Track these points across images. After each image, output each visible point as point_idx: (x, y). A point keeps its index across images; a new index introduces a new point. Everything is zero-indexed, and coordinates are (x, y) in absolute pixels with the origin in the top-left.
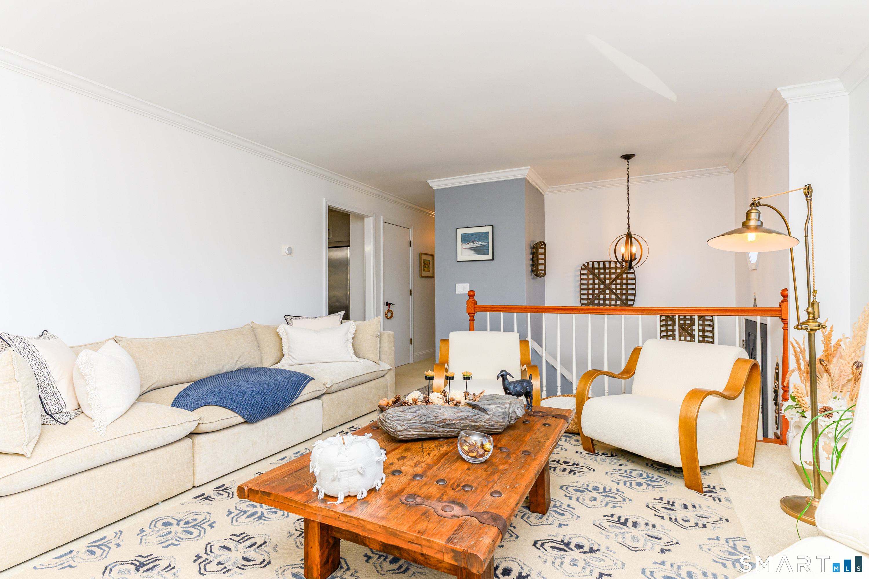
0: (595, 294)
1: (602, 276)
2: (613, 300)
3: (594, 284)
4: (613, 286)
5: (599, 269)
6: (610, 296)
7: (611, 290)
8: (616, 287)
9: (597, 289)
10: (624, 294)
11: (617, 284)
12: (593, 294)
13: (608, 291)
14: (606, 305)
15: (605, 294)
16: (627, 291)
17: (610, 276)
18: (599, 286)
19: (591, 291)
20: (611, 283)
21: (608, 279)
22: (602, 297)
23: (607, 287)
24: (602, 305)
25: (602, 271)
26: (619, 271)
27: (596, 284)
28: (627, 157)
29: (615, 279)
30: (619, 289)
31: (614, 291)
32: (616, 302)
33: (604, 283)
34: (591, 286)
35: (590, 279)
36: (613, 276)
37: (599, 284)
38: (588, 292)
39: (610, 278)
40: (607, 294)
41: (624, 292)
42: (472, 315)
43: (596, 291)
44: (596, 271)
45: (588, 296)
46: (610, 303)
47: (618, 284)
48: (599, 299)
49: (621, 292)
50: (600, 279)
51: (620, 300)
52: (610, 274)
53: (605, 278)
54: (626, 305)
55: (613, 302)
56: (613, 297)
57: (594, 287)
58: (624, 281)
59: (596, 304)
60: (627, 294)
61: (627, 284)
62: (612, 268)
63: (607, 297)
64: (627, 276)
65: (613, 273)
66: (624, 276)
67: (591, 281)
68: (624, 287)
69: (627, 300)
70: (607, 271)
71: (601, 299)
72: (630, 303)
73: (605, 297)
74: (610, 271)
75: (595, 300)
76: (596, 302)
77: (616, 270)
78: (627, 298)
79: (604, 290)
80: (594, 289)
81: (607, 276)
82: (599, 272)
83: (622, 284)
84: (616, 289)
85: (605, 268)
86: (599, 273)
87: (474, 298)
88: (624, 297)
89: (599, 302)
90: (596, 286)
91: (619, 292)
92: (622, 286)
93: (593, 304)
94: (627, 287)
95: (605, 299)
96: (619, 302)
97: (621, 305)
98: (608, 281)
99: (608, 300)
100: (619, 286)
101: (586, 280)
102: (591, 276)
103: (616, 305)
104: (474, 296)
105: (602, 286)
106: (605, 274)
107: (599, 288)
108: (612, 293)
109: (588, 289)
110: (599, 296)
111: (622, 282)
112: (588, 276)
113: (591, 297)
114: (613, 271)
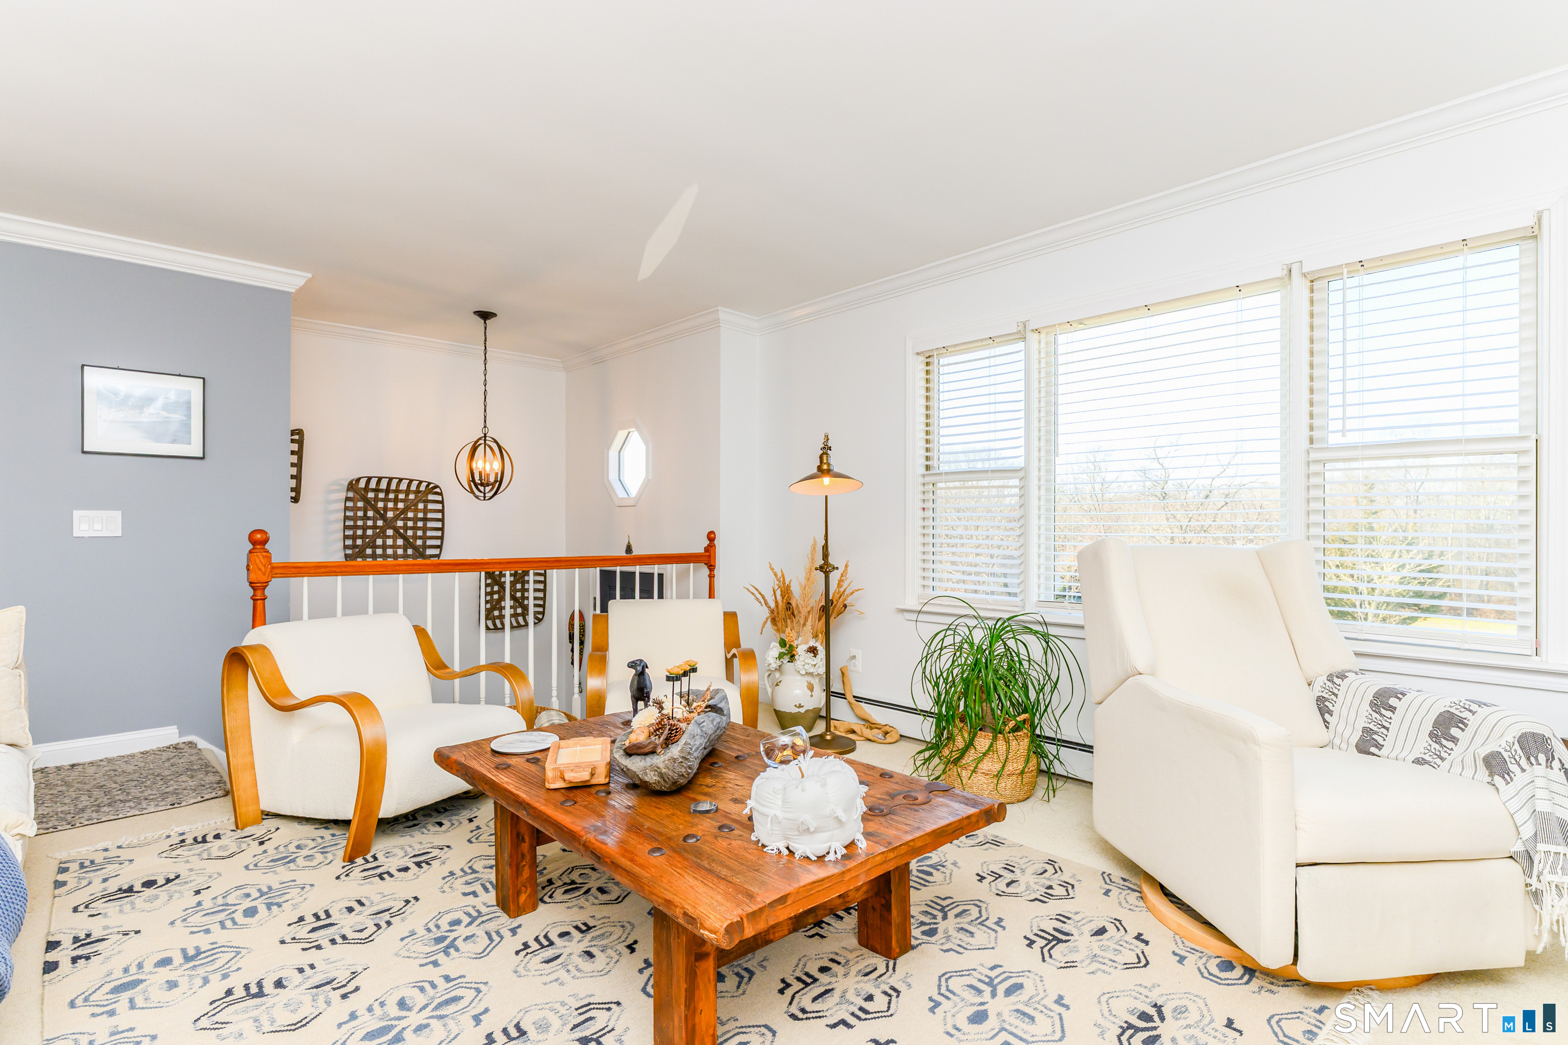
0: (368, 537)
1: (380, 504)
2: (399, 547)
3: (366, 518)
4: (400, 523)
5: (377, 490)
6: (395, 541)
7: (396, 530)
8: (405, 524)
9: (370, 527)
10: (420, 538)
11: (406, 519)
12: (363, 537)
13: (390, 532)
14: (389, 556)
15: (386, 537)
16: (424, 533)
17: (396, 504)
18: (375, 522)
19: (359, 532)
20: (396, 518)
21: (391, 509)
22: (379, 542)
23: (389, 524)
24: (380, 556)
25: (382, 495)
26: (412, 497)
27: (369, 518)
28: (485, 316)
29: (404, 511)
30: (411, 528)
31: (402, 531)
32: (405, 551)
33: (383, 517)
34: (360, 523)
35: (359, 509)
36: (401, 505)
37: (374, 519)
38: (355, 533)
39: (395, 509)
40: (389, 537)
41: (420, 533)
42: (258, 588)
43: (370, 532)
44: (371, 495)
45: (354, 541)
46: (395, 553)
47: (410, 519)
48: (374, 547)
49: (415, 534)
50: (376, 510)
51: (413, 548)
52: (396, 500)
53: (386, 509)
54: (423, 556)
55: (400, 552)
56: (400, 542)
57: (365, 524)
58: (420, 515)
59: (369, 556)
60: (425, 538)
61: (425, 519)
62: (401, 492)
63: (390, 542)
64: (425, 507)
65: (402, 501)
66: (421, 506)
67: (360, 514)
68: (420, 524)
69: (425, 547)
70: (391, 496)
71: (379, 547)
72: (429, 552)
73: (384, 542)
74: (396, 497)
75: (367, 547)
76: (369, 551)
77: (407, 495)
78: (424, 543)
79: (383, 530)
80: (364, 528)
81: (390, 505)
82: (376, 496)
83: (415, 520)
84: (406, 528)
85: (387, 491)
86: (376, 499)
87: (267, 546)
88: (419, 542)
89: (374, 552)
90: (370, 523)
91: (410, 533)
92: (415, 523)
93: (365, 557)
94: (425, 525)
95: (384, 547)
96: (410, 551)
97: (414, 557)
98: (390, 514)
99: (391, 547)
100: (410, 524)
101: (352, 510)
102: (360, 504)
103: (405, 556)
104: (265, 541)
105: (380, 523)
106: (386, 500)
107: (374, 527)
108: (398, 533)
109: (355, 527)
110: (375, 541)
111: (416, 516)
112: (355, 504)
113: (359, 542)
114: (401, 496)
